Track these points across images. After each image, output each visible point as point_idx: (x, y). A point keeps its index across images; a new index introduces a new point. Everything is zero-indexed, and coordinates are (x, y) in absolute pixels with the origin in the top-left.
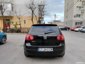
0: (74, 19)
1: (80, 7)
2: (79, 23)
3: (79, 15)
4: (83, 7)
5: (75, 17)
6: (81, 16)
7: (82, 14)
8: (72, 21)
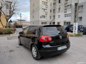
0: (40, 19)
1: (44, 9)
2: (44, 23)
3: (44, 16)
4: (47, 9)
5: (41, 17)
6: (45, 17)
7: (46, 15)
8: (38, 21)
